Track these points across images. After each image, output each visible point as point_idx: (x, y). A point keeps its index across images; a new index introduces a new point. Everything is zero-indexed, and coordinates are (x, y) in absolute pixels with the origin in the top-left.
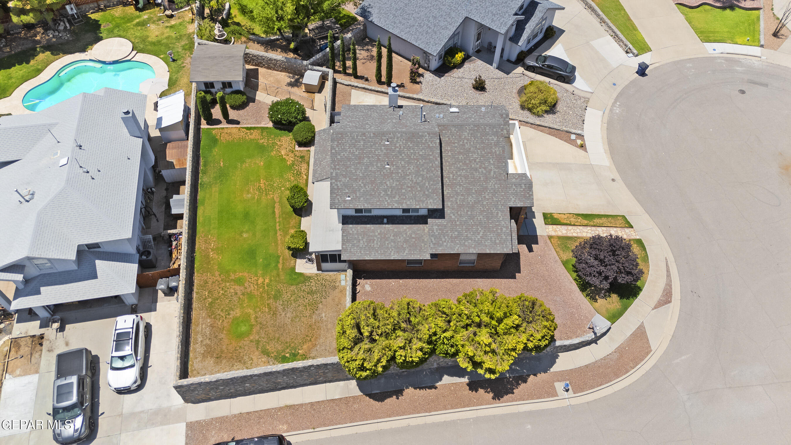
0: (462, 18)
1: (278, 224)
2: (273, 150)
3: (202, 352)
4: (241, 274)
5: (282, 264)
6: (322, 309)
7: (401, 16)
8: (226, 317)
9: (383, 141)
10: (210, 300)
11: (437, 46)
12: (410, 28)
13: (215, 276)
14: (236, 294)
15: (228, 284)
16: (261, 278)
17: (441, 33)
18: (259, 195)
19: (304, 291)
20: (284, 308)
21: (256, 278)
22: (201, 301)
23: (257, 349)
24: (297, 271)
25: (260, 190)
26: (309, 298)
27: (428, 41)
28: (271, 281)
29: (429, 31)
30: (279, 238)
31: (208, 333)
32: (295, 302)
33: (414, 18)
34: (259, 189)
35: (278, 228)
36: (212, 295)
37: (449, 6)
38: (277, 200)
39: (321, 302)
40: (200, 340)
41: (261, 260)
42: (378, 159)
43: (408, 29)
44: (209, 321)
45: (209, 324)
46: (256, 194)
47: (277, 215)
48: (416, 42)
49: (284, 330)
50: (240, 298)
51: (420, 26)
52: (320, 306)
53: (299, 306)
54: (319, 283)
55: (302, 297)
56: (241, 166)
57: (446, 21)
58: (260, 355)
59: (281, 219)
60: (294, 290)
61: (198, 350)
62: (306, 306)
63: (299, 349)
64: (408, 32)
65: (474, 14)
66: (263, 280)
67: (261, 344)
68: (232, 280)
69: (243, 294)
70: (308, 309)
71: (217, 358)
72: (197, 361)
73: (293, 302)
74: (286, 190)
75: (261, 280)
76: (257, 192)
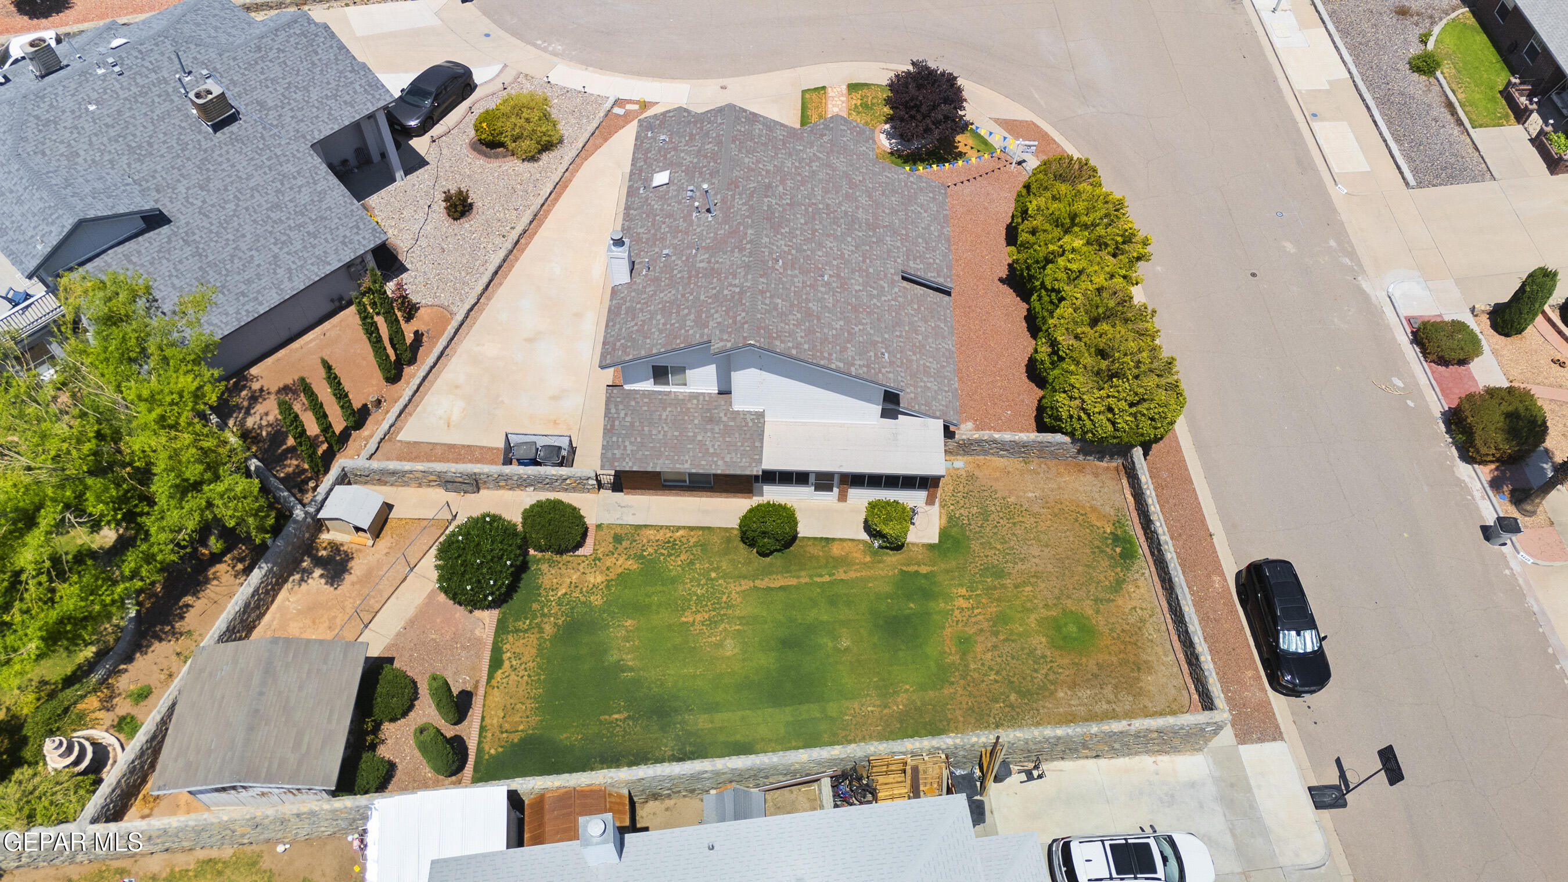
0: (311, 155)
1: (818, 580)
2: (584, 603)
3: (1131, 698)
4: (948, 642)
5: (919, 566)
6: (1018, 497)
7: (227, 275)
8: (1051, 661)
9: (777, 267)
10: (1013, 697)
11: (362, 227)
12: (277, 265)
13: (955, 693)
14: (995, 647)
15: (972, 666)
16: (955, 603)
17: (329, 208)
18: (728, 623)
19: (982, 526)
20: (1022, 560)
21: (957, 612)
22: (1018, 713)
23: (1113, 601)
24: (937, 541)
25: (715, 622)
26: (997, 519)
27: (341, 239)
28: (961, 585)
29: (311, 228)
30: (852, 575)
31: (1088, 692)
32: (1006, 542)
33: (251, 249)
34: (712, 623)
35: (827, 578)
36: (1002, 694)
37: (257, 168)
38: (747, 585)
39: (1004, 499)
40: (1105, 706)
41: (912, 605)
42: (811, 286)
43: (278, 271)
44: (1062, 695)
45: (1069, 693)
46: (725, 629)
47: (793, 582)
48: (329, 264)
49: (1068, 558)
50: (1007, 640)
51: (283, 243)
52: (1012, 499)
53: (1014, 534)
54: (962, 502)
55: (996, 530)
56: (631, 669)
57: (300, 187)
58: (1124, 596)
59: (803, 573)
60: (981, 544)
61: (1128, 707)
62: (1014, 524)
63: (1105, 532)
64: (291, 273)
65: (312, 131)
66: (961, 599)
67: (1101, 595)
68: (961, 659)
69: (996, 634)
70: (1021, 519)
71: (1139, 669)
72: (1150, 705)
73: (1006, 546)
74: (718, 568)
75: (962, 603)
76: (722, 626)
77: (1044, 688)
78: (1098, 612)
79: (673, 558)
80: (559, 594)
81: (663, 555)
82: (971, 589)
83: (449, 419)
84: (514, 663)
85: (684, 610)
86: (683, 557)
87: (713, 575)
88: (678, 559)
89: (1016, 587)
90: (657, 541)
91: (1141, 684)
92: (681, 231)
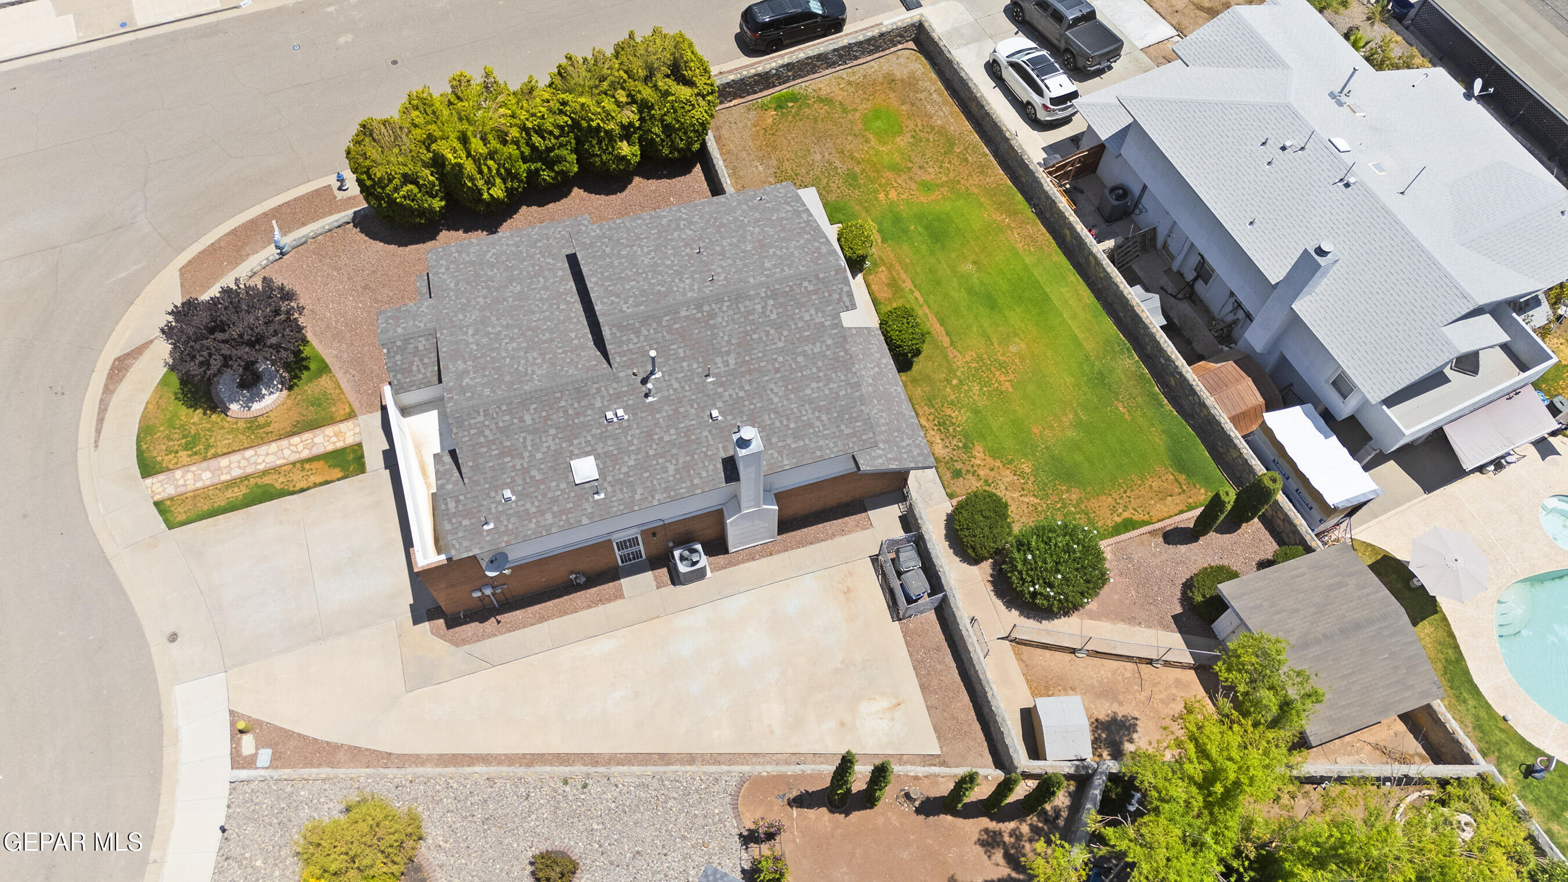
2: (1035, 476)
4: (932, 198)
8: (915, 132)
10: (957, 149)
13: (974, 185)
14: (921, 168)
15: (944, 178)
16: (895, 199)
18: (996, 353)
20: (831, 164)
21: (903, 197)
23: (840, 102)
25: (1000, 365)
28: (876, 199)
31: (928, 107)
34: (1002, 366)
38: (952, 352)
44: (939, 122)
45: (935, 118)
46: (1003, 355)
49: (814, 135)
50: (911, 161)
56: (1076, 414)
58: (832, 96)
62: (796, 175)
63: (777, 115)
66: (889, 197)
67: (840, 109)
68: (943, 186)
69: (909, 169)
71: (893, 81)
73: (822, 177)
74: (947, 380)
75: (893, 194)
76: (1001, 358)
77: (940, 133)
78: (856, 110)
79: (954, 421)
80: (1037, 501)
81: (954, 429)
82: (876, 192)
83: (889, 709)
84: (1120, 510)
85: (1002, 392)
86: (949, 412)
87: (955, 382)
88: (953, 415)
89: (859, 163)
90: (942, 440)
91: (905, 77)
92: (676, 410)
